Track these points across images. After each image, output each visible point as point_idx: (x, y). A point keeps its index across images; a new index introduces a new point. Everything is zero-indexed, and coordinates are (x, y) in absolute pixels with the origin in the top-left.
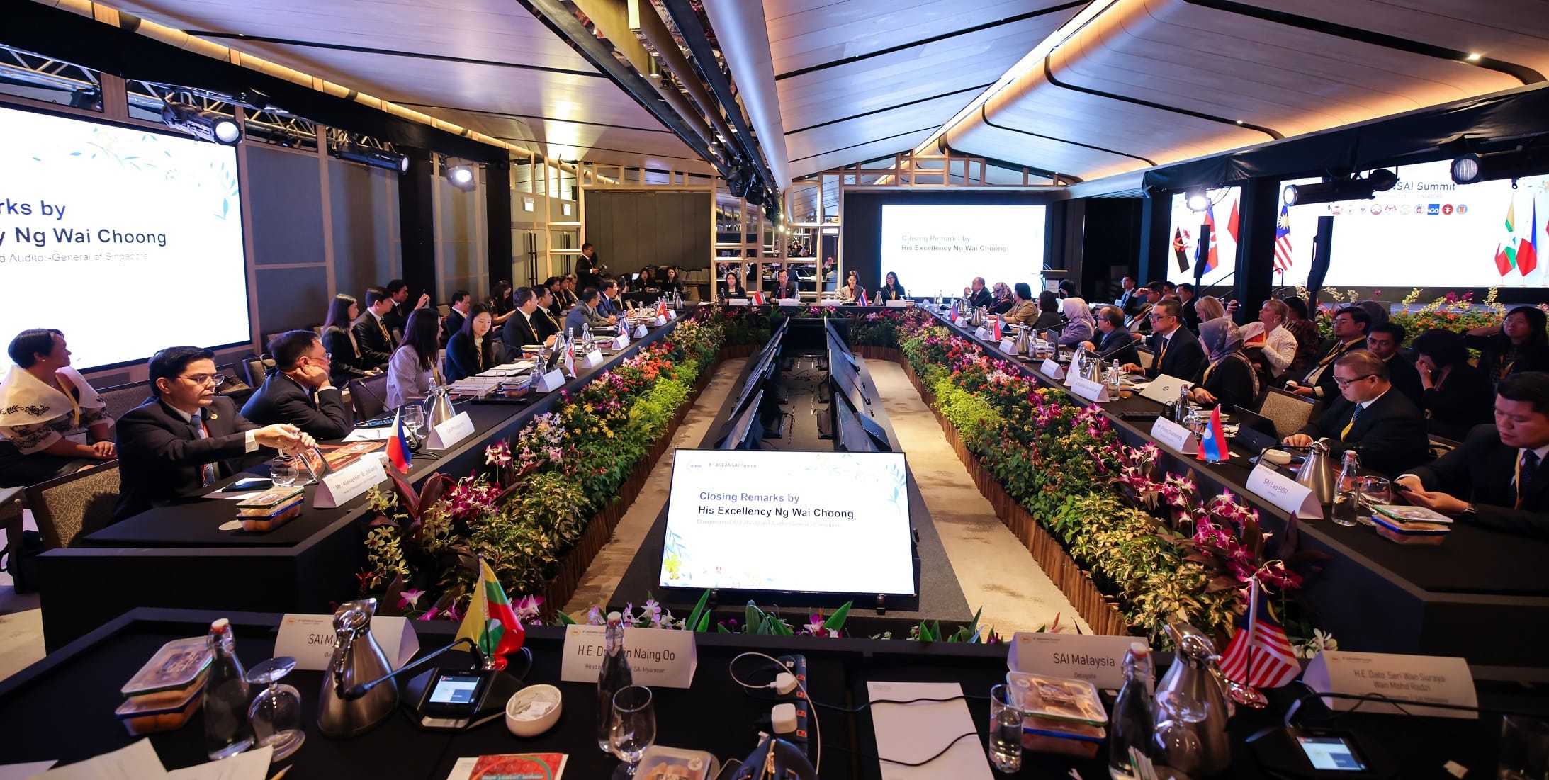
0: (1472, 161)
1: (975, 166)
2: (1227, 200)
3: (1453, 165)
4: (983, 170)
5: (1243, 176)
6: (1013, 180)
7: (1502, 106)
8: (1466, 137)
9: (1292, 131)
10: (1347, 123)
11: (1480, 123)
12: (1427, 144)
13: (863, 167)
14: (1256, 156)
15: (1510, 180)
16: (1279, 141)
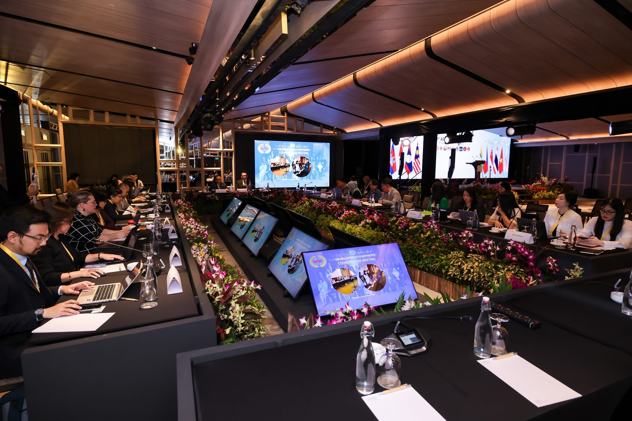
0: (513, 129)
1: (299, 123)
2: (419, 140)
3: (507, 129)
4: (303, 125)
5: (425, 132)
6: (316, 129)
7: (517, 110)
8: (507, 120)
9: (440, 115)
10: (461, 113)
11: (511, 115)
12: (494, 122)
13: (244, 119)
14: (429, 123)
15: (520, 136)
16: (435, 119)
